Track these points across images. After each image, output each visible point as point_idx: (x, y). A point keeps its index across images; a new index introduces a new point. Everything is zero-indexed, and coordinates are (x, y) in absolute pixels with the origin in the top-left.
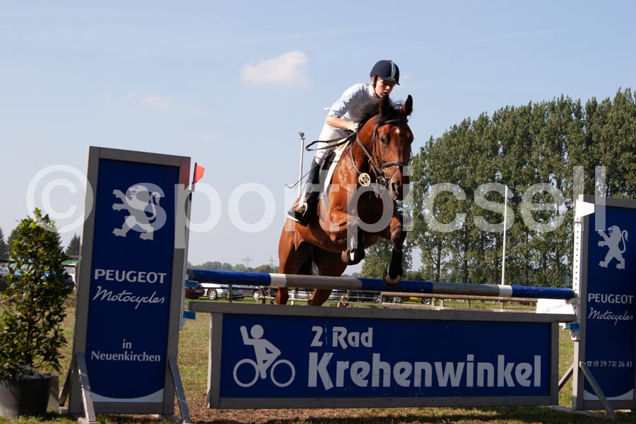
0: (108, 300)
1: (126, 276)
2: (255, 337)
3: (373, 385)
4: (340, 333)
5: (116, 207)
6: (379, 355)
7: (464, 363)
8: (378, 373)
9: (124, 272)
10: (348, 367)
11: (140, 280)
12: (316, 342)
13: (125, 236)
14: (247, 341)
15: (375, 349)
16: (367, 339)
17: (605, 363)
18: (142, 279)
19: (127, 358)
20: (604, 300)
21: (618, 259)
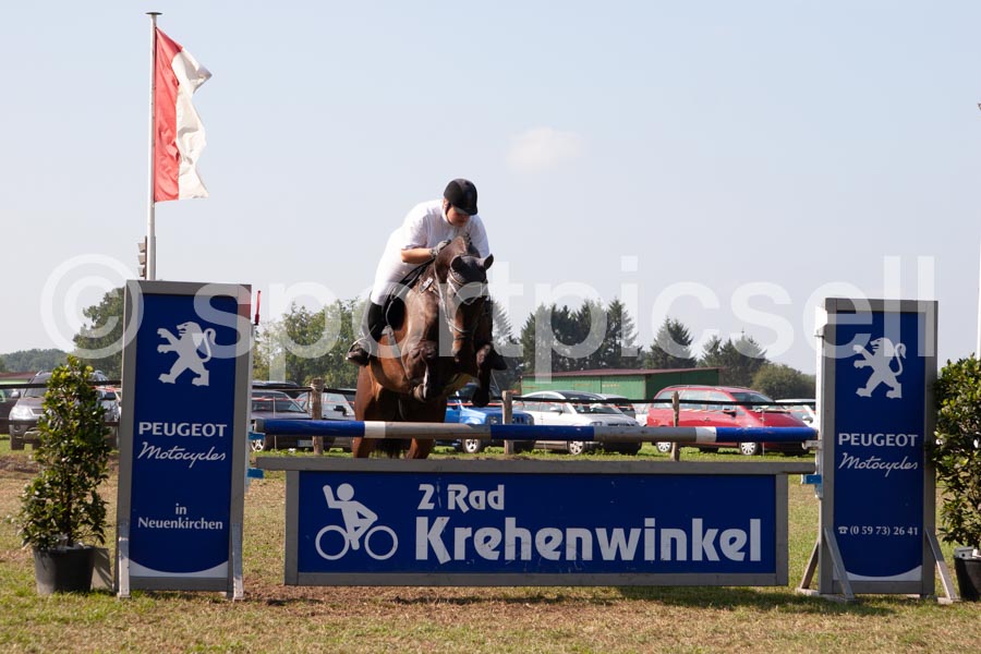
0: (157, 458)
1: (177, 429)
2: (343, 499)
3: (506, 558)
4: (457, 493)
5: (162, 349)
6: (514, 519)
7: (640, 530)
8: (514, 543)
9: (174, 425)
10: (470, 535)
11: (194, 434)
12: (425, 504)
13: (174, 382)
14: (332, 504)
15: (507, 512)
16: (496, 499)
17: (871, 529)
18: (197, 432)
19: (181, 525)
20: (866, 441)
21: (890, 385)
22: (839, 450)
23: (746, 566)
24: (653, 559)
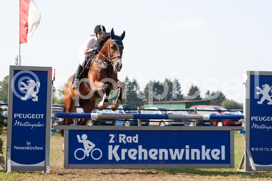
0: (20, 125)
1: (27, 116)
2: (83, 139)
3: (139, 159)
4: (122, 137)
6: (141, 146)
7: (184, 149)
8: (141, 154)
9: (26, 115)
10: (127, 151)
11: (33, 118)
12: (111, 141)
14: (80, 141)
15: (139, 143)
16: (135, 139)
17: (262, 149)
18: (34, 117)
19: (29, 148)
20: (261, 119)
21: (269, 100)
22: (251, 122)
23: (220, 162)
24: (189, 159)
